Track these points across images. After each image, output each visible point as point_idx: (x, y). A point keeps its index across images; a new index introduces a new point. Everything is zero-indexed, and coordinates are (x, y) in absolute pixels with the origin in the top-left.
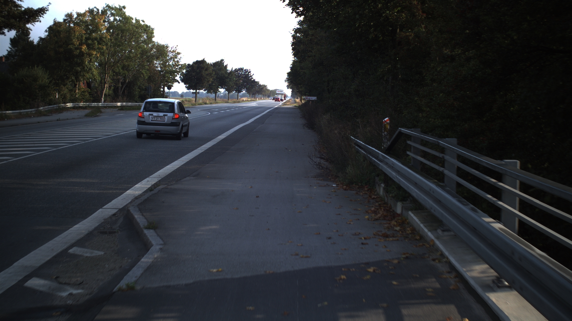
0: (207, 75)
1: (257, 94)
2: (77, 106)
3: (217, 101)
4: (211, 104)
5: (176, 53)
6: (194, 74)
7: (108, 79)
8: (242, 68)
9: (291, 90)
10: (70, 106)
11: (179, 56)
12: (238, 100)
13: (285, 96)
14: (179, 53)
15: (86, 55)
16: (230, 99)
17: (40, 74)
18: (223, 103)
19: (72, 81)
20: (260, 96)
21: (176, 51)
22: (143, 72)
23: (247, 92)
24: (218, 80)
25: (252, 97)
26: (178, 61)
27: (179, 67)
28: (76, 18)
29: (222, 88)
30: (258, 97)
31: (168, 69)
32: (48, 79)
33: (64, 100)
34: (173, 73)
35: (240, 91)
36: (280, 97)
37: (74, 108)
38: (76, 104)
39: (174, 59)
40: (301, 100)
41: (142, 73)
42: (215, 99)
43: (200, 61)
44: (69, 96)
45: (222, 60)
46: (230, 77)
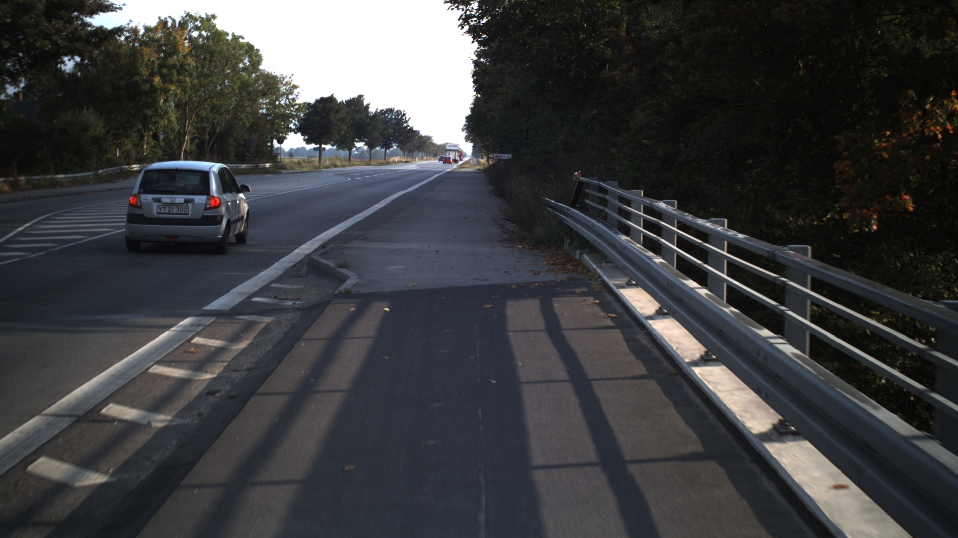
0: (338, 120)
1: (416, 151)
3: (352, 162)
4: (344, 166)
5: (292, 86)
6: (317, 119)
7: (189, 128)
8: (392, 109)
9: (472, 144)
10: (135, 169)
11: (296, 91)
12: (386, 161)
13: (461, 154)
14: (295, 87)
15: (160, 91)
16: (372, 160)
17: (93, 120)
18: (362, 165)
19: (139, 131)
20: (421, 154)
21: (290, 83)
22: (243, 116)
23: (400, 148)
24: (354, 128)
25: (408, 156)
26: (294, 100)
27: (296, 109)
28: (143, 36)
29: (360, 141)
30: (418, 156)
31: (278, 111)
32: (104, 127)
33: (127, 159)
34: (286, 118)
35: (387, 146)
36: (452, 156)
38: (143, 166)
39: (287, 96)
40: (488, 161)
41: (241, 119)
42: (350, 160)
43: (326, 98)
44: (135, 154)
45: (360, 96)
46: (373, 123)
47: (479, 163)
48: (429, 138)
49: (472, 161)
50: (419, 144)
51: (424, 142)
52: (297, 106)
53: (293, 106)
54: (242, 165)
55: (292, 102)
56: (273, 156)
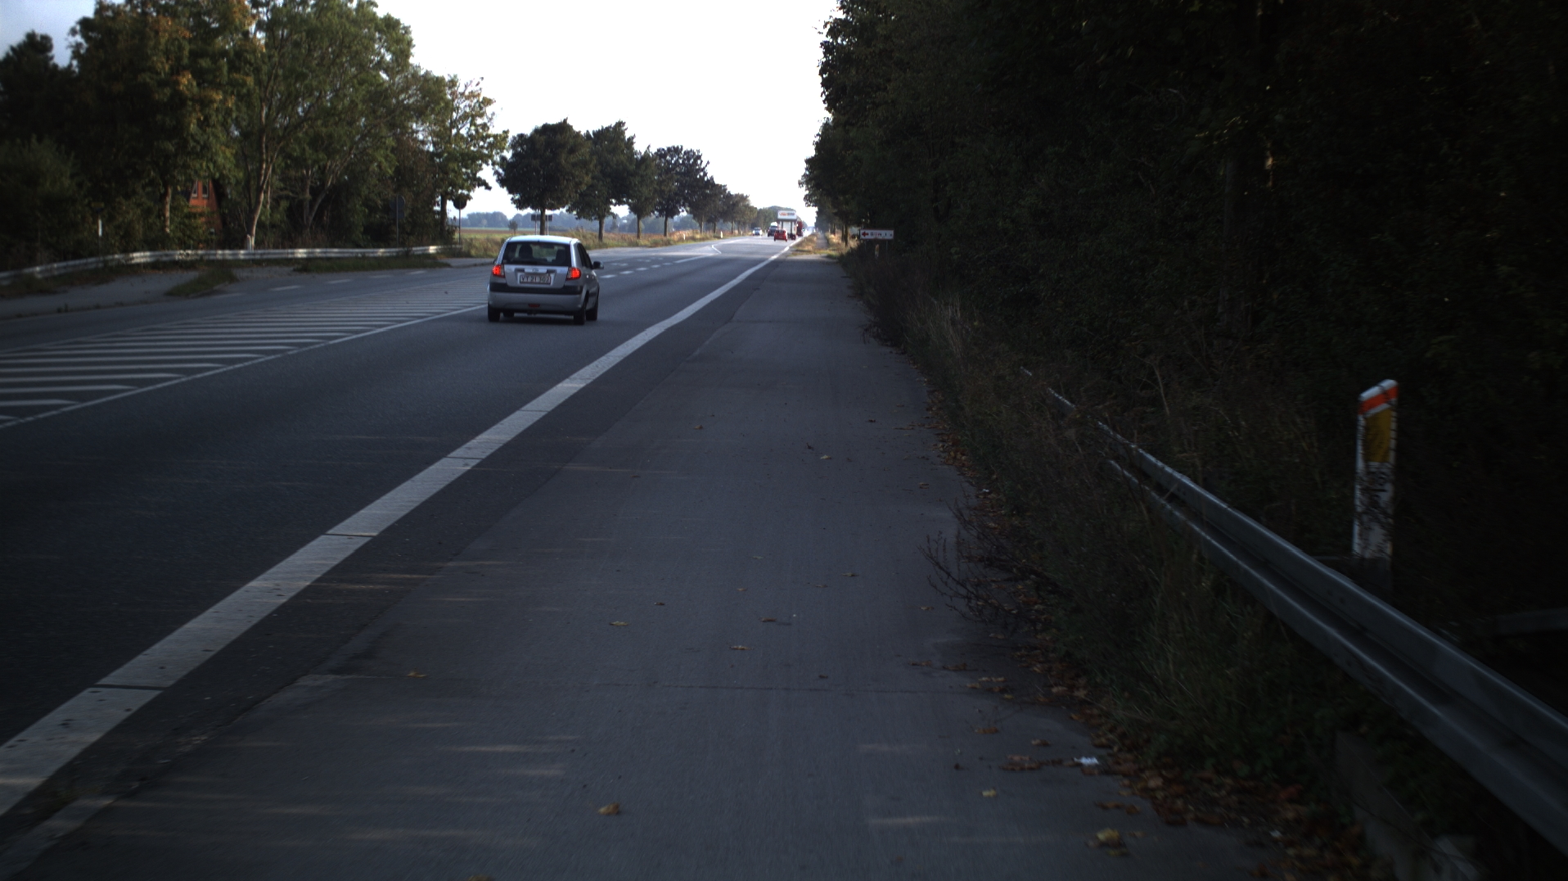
0: (574, 165)
1: (721, 221)
2: (165, 259)
3: (605, 241)
5: (481, 100)
6: (536, 163)
7: (269, 178)
8: (678, 147)
9: (816, 209)
10: (142, 260)
11: (489, 110)
12: (664, 238)
13: (801, 227)
14: (487, 102)
15: (191, 104)
16: (642, 235)
17: (48, 163)
18: (623, 246)
19: (153, 183)
20: (729, 224)
21: (479, 95)
22: (379, 155)
23: (692, 216)
24: (609, 180)
25: (708, 229)
26: (484, 126)
27: (489, 143)
29: (620, 203)
30: (724, 228)
31: (454, 148)
32: (72, 176)
33: (125, 241)
34: (473, 160)
35: (670, 212)
36: (787, 228)
37: (154, 266)
38: (163, 255)
39: (472, 120)
40: (844, 238)
41: (376, 161)
42: (601, 236)
43: (553, 125)
44: (142, 230)
45: (620, 124)
46: (641, 172)
47: (828, 243)
48: (743, 198)
49: (815, 239)
50: (725, 208)
51: (735, 204)
52: (492, 139)
53: (484, 139)
55: (481, 131)
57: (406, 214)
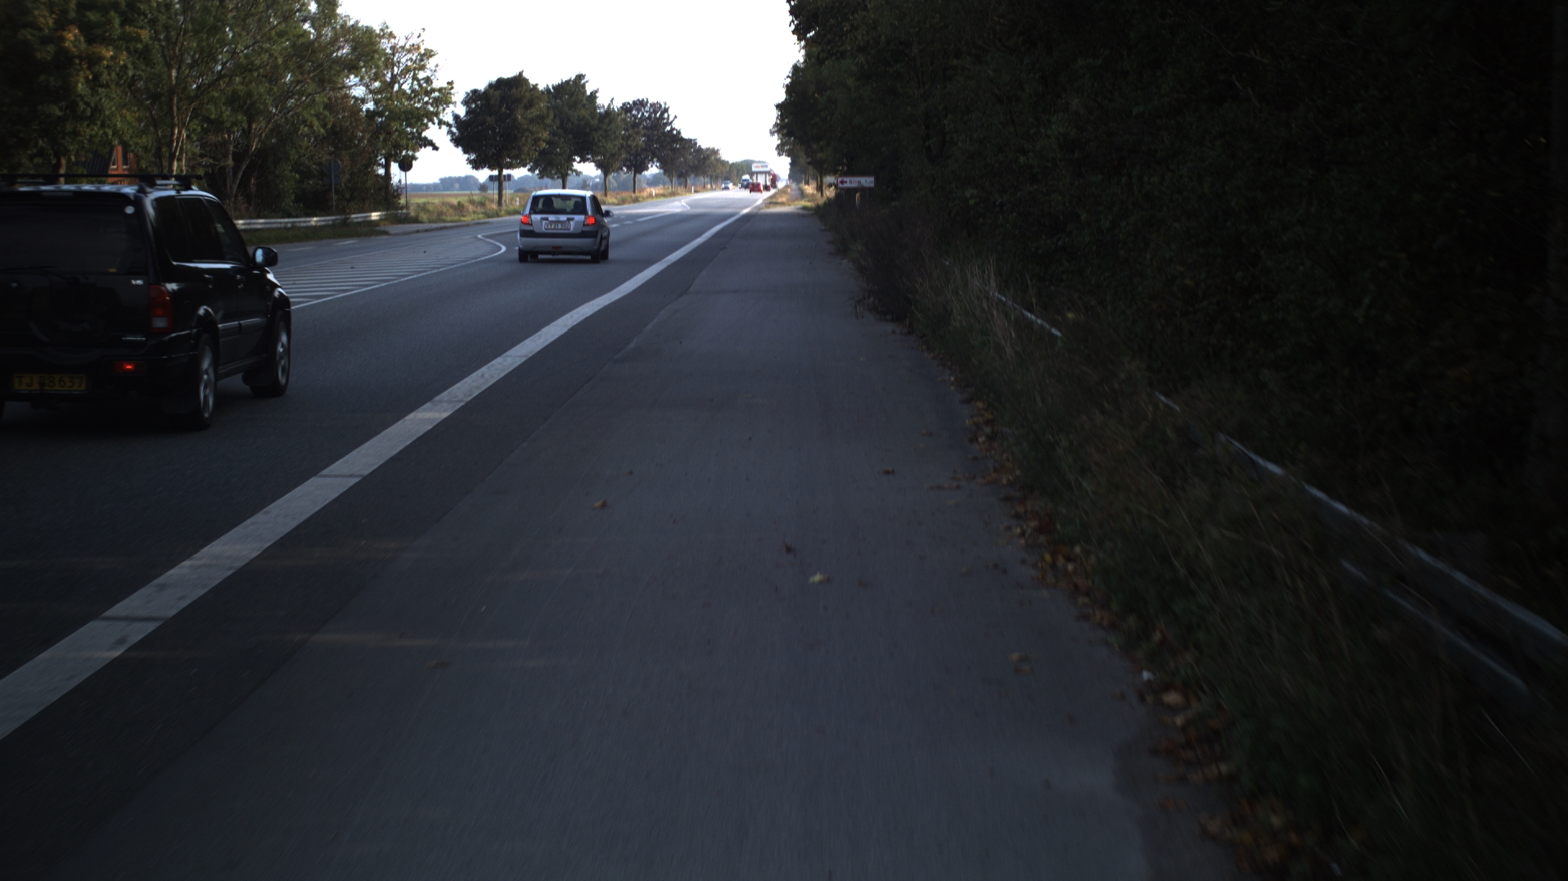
0: (532, 121)
1: (693, 175)
5: (423, 52)
6: (493, 119)
8: (643, 100)
9: (789, 160)
12: (633, 196)
13: (775, 178)
14: (429, 54)
16: (608, 193)
20: (701, 179)
21: (419, 48)
23: (662, 171)
24: (570, 136)
25: (680, 184)
26: (428, 80)
27: (434, 98)
29: (583, 160)
30: (696, 183)
31: (397, 106)
35: (640, 167)
39: (415, 74)
40: (820, 188)
41: (305, 121)
43: (508, 79)
45: (580, 77)
46: (604, 127)
47: (802, 195)
48: (714, 152)
49: (789, 190)
50: (696, 162)
51: (707, 158)
52: (437, 94)
53: (428, 93)
54: (308, 219)
55: (425, 85)
56: (387, 195)
57: (345, 178)
